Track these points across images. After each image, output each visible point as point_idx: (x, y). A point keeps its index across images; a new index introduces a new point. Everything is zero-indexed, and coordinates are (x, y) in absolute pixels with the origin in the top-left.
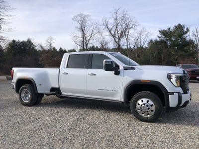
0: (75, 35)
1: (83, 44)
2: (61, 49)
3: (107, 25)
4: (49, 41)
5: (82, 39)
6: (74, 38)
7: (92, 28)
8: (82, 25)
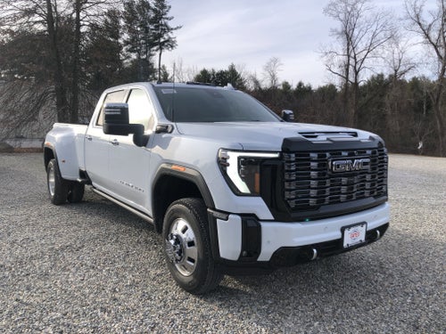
0: (328, 49)
1: (347, 70)
2: (300, 84)
3: (417, 16)
4: (270, 68)
5: (345, 58)
6: (325, 59)
7: (374, 28)
8: (346, 22)
